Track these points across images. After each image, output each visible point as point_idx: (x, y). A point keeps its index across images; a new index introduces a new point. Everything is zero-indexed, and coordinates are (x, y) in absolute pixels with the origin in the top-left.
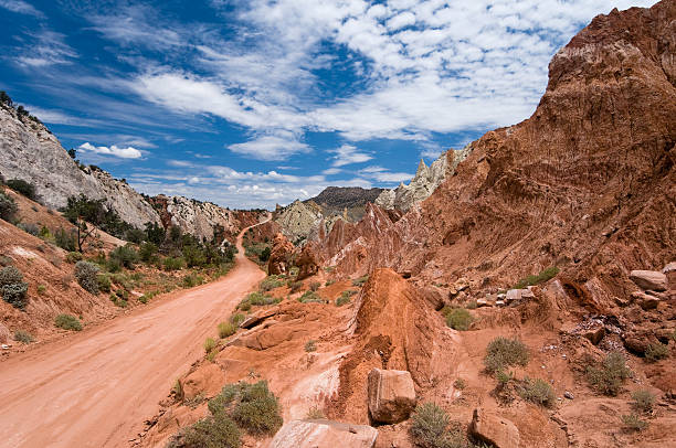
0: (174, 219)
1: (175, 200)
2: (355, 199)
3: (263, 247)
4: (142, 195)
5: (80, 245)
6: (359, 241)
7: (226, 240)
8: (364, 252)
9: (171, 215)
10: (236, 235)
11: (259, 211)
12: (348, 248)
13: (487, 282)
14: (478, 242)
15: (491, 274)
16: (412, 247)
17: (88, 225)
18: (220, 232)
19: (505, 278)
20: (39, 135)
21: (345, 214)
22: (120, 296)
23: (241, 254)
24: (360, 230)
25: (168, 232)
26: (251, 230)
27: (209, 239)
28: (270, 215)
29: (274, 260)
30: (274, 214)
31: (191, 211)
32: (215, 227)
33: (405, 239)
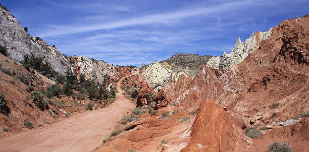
0: (81, 70)
1: (82, 59)
2: (193, 62)
3: (133, 90)
4: (64, 55)
5: (32, 82)
6: (195, 88)
7: (111, 85)
8: (198, 95)
9: (79, 68)
10: (117, 81)
11: (132, 67)
12: (188, 92)
13: (274, 115)
14: (272, 91)
15: (277, 111)
16: (229, 93)
17: (35, 71)
18: (107, 79)
19: (286, 114)
20: (7, 18)
21: (186, 71)
22: (54, 112)
23: (120, 93)
24: (196, 82)
25: (78, 78)
26: (126, 79)
27: (101, 83)
28: (138, 70)
29: (140, 97)
30: (141, 69)
31: (91, 66)
32: (105, 76)
33: (225, 88)
